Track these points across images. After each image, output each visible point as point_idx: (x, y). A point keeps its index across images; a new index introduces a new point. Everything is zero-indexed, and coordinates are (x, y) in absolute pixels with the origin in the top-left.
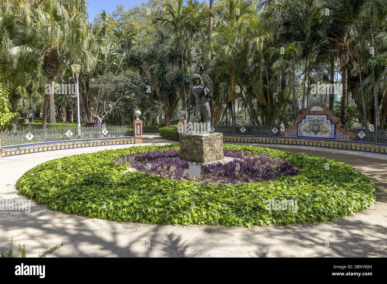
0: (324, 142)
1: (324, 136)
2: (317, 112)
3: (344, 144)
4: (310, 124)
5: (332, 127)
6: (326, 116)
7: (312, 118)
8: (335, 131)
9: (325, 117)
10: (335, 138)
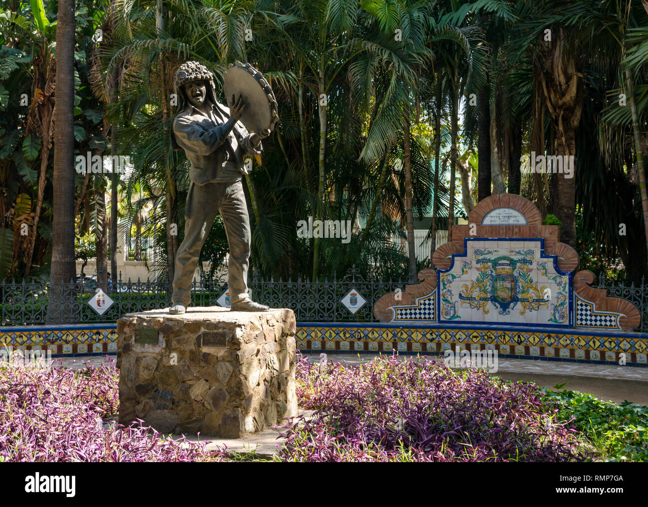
0: (537, 340)
1: (533, 317)
2: (509, 228)
3: (607, 344)
4: (484, 275)
5: (559, 284)
6: (539, 243)
7: (490, 253)
8: (571, 297)
9: (536, 246)
10: (570, 326)
